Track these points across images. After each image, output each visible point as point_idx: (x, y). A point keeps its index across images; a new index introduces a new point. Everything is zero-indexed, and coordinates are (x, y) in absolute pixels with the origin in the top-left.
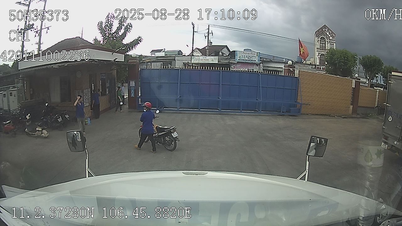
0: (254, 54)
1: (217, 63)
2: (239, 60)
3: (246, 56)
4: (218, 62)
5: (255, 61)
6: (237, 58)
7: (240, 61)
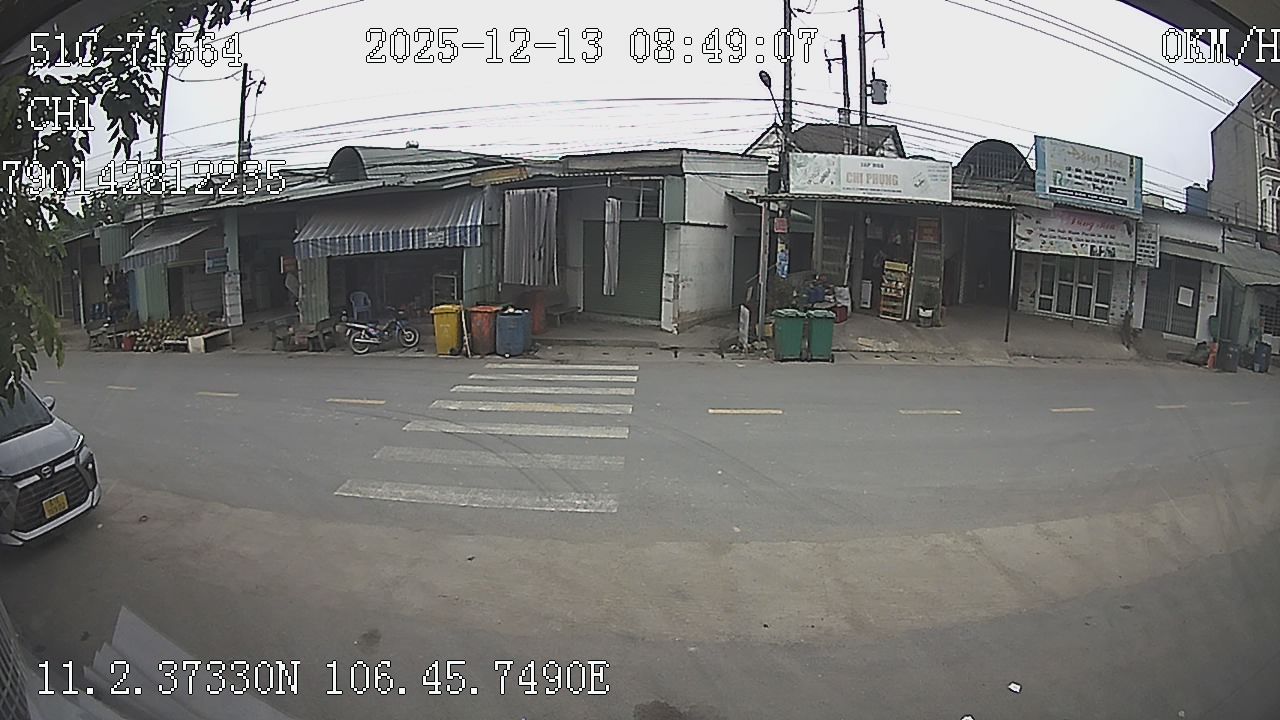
0: (1119, 165)
1: (950, 201)
2: (1051, 190)
3: (1083, 175)
4: (954, 198)
5: (1125, 203)
6: (1046, 181)
7: (1059, 198)
